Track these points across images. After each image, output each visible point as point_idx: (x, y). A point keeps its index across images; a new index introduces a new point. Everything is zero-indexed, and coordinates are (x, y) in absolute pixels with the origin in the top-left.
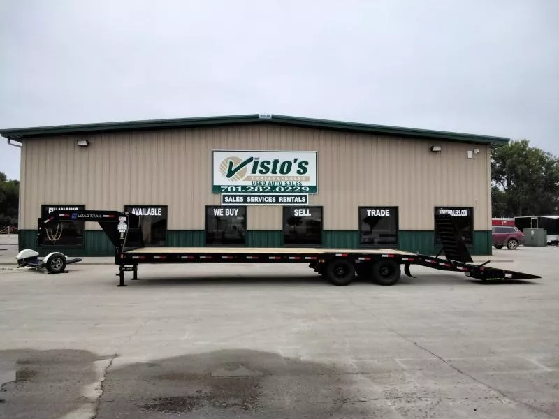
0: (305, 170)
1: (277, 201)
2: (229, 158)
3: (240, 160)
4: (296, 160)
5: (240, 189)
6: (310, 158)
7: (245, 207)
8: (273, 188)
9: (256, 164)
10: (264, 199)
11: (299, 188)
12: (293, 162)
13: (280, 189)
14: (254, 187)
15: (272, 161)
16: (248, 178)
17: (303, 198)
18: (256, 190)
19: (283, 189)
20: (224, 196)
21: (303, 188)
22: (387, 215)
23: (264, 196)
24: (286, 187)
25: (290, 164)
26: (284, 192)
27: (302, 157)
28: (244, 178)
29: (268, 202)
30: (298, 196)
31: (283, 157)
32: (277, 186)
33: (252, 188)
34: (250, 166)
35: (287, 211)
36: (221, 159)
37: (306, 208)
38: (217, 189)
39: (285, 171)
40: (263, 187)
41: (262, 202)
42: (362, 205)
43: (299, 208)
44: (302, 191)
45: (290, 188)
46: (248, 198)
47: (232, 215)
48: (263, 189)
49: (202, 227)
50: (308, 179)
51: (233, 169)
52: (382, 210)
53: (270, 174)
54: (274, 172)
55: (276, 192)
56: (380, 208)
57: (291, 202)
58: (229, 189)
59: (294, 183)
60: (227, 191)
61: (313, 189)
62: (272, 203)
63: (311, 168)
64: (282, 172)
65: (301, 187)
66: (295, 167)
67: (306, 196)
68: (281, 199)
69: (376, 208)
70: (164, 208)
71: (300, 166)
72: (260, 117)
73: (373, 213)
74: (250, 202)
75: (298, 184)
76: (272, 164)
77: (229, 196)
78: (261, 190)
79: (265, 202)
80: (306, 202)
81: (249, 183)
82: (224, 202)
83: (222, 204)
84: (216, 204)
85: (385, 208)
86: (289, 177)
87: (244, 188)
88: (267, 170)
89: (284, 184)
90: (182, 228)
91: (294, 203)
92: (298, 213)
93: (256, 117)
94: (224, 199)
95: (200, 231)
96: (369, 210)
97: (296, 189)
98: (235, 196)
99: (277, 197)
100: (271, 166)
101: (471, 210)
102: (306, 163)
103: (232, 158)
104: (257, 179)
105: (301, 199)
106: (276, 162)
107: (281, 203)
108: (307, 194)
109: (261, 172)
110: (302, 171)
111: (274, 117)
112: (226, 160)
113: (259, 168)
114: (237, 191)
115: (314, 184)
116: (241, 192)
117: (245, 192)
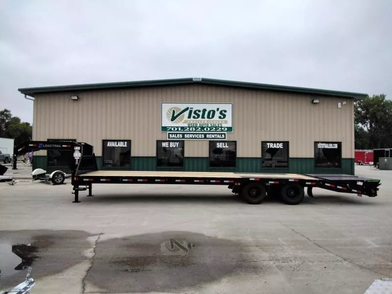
0: (225, 116)
1: (205, 137)
2: (173, 108)
3: (180, 109)
4: (218, 109)
5: (180, 129)
6: (228, 107)
7: (183, 141)
8: (202, 128)
9: (191, 112)
10: (197, 136)
11: (220, 129)
12: (216, 110)
13: (207, 129)
14: (190, 127)
15: (201, 110)
16: (186, 122)
17: (223, 135)
18: (191, 130)
19: (209, 129)
20: (169, 134)
21: (223, 129)
22: (281, 147)
23: (196, 134)
24: (211, 128)
25: (214, 112)
26: (209, 131)
27: (222, 107)
28: (183, 121)
29: (199, 138)
30: (219, 134)
31: (209, 107)
32: (205, 127)
33: (188, 128)
34: (187, 113)
35: (212, 144)
36: (167, 108)
37: (225, 142)
38: (164, 129)
39: (211, 117)
40: (195, 128)
41: (195, 138)
42: (263, 140)
43: (220, 142)
44: (222, 131)
45: (214, 128)
46: (185, 135)
47: (174, 146)
48: (196, 129)
49: (154, 155)
50: (226, 122)
51: (175, 115)
52: (277, 144)
53: (200, 118)
54: (203, 117)
55: (204, 131)
56: (276, 142)
57: (215, 138)
58: (173, 129)
59: (217, 125)
60: (171, 130)
61: (230, 129)
62: (202, 138)
63: (229, 115)
64: (208, 117)
65: (221, 127)
66: (217, 114)
67: (225, 134)
68: (208, 136)
69: (273, 142)
70: (129, 142)
71: (221, 113)
72: (194, 80)
73: (271, 146)
74: (187, 138)
75: (220, 126)
76: (202, 112)
77: (172, 134)
78: (194, 130)
79: (197, 138)
80: (225, 138)
81: (186, 125)
82: (169, 138)
83: (168, 139)
84: (164, 139)
85: (279, 142)
86: (213, 121)
87: (183, 128)
88: (198, 116)
89: (210, 126)
90: (141, 155)
91: (217, 138)
92: (219, 145)
93: (191, 79)
94: (169, 136)
95: (153, 157)
96: (268, 144)
97: (218, 129)
98: (177, 134)
99: (205, 135)
100: (201, 114)
101: (340, 144)
102: (225, 111)
103: (175, 108)
104: (191, 122)
105: (221, 136)
106: (204, 110)
107: (208, 138)
108: (226, 132)
109: (194, 117)
110: (222, 117)
111: (203, 80)
112: (171, 109)
113: (193, 115)
114: (178, 130)
115: (230, 125)
116: (181, 131)
117: (183, 131)
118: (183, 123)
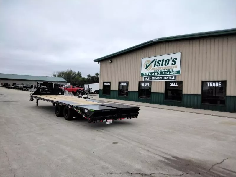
0: (175, 62)
1: (163, 79)
2: (146, 61)
3: (150, 61)
4: (171, 58)
5: (150, 74)
6: (178, 56)
7: (151, 82)
8: (162, 72)
9: (156, 62)
10: (158, 78)
11: (172, 72)
12: (170, 59)
13: (164, 73)
15: (161, 60)
16: (153, 69)
17: (174, 77)
18: (155, 74)
19: (165, 73)
20: (144, 77)
21: (174, 72)
22: (219, 86)
23: (158, 77)
24: (167, 72)
25: (169, 60)
26: (166, 74)
27: (174, 56)
28: (151, 69)
29: (159, 80)
30: (171, 76)
31: (166, 57)
32: (163, 72)
34: (154, 63)
35: (167, 84)
37: (175, 82)
38: (142, 74)
39: (167, 64)
40: (157, 72)
41: (157, 80)
42: (204, 80)
43: (172, 82)
44: (173, 73)
45: (168, 72)
47: (147, 85)
48: (158, 74)
49: (138, 91)
50: (176, 67)
51: (147, 66)
52: (216, 83)
53: (160, 66)
54: (162, 65)
55: (163, 74)
56: (215, 82)
57: (169, 79)
58: (146, 74)
59: (170, 70)
60: (145, 75)
61: (178, 72)
62: (161, 80)
63: (178, 61)
64: (165, 65)
65: (173, 71)
66: (171, 62)
67: (175, 76)
68: (164, 78)
69: (213, 82)
71: (173, 61)
72: (154, 41)
73: (211, 85)
74: (153, 80)
75: (172, 70)
76: (162, 61)
77: (146, 77)
78: (157, 74)
79: (158, 80)
80: (175, 79)
81: (152, 71)
82: (144, 80)
83: (144, 81)
84: (142, 81)
85: (218, 82)
86: (168, 67)
87: (151, 73)
88: (160, 64)
89: (166, 71)
91: (170, 79)
92: (172, 84)
93: (152, 41)
94: (144, 79)
96: (208, 83)
97: (171, 72)
98: (148, 77)
100: (161, 63)
102: (176, 59)
103: (147, 61)
104: (156, 69)
105: (173, 78)
106: (163, 60)
107: (165, 80)
108: (176, 75)
109: (157, 66)
110: (174, 63)
111: (159, 39)
112: (145, 62)
113: (157, 64)
114: (148, 75)
115: (178, 69)
116: (150, 75)
117: (151, 75)
118: (152, 70)
